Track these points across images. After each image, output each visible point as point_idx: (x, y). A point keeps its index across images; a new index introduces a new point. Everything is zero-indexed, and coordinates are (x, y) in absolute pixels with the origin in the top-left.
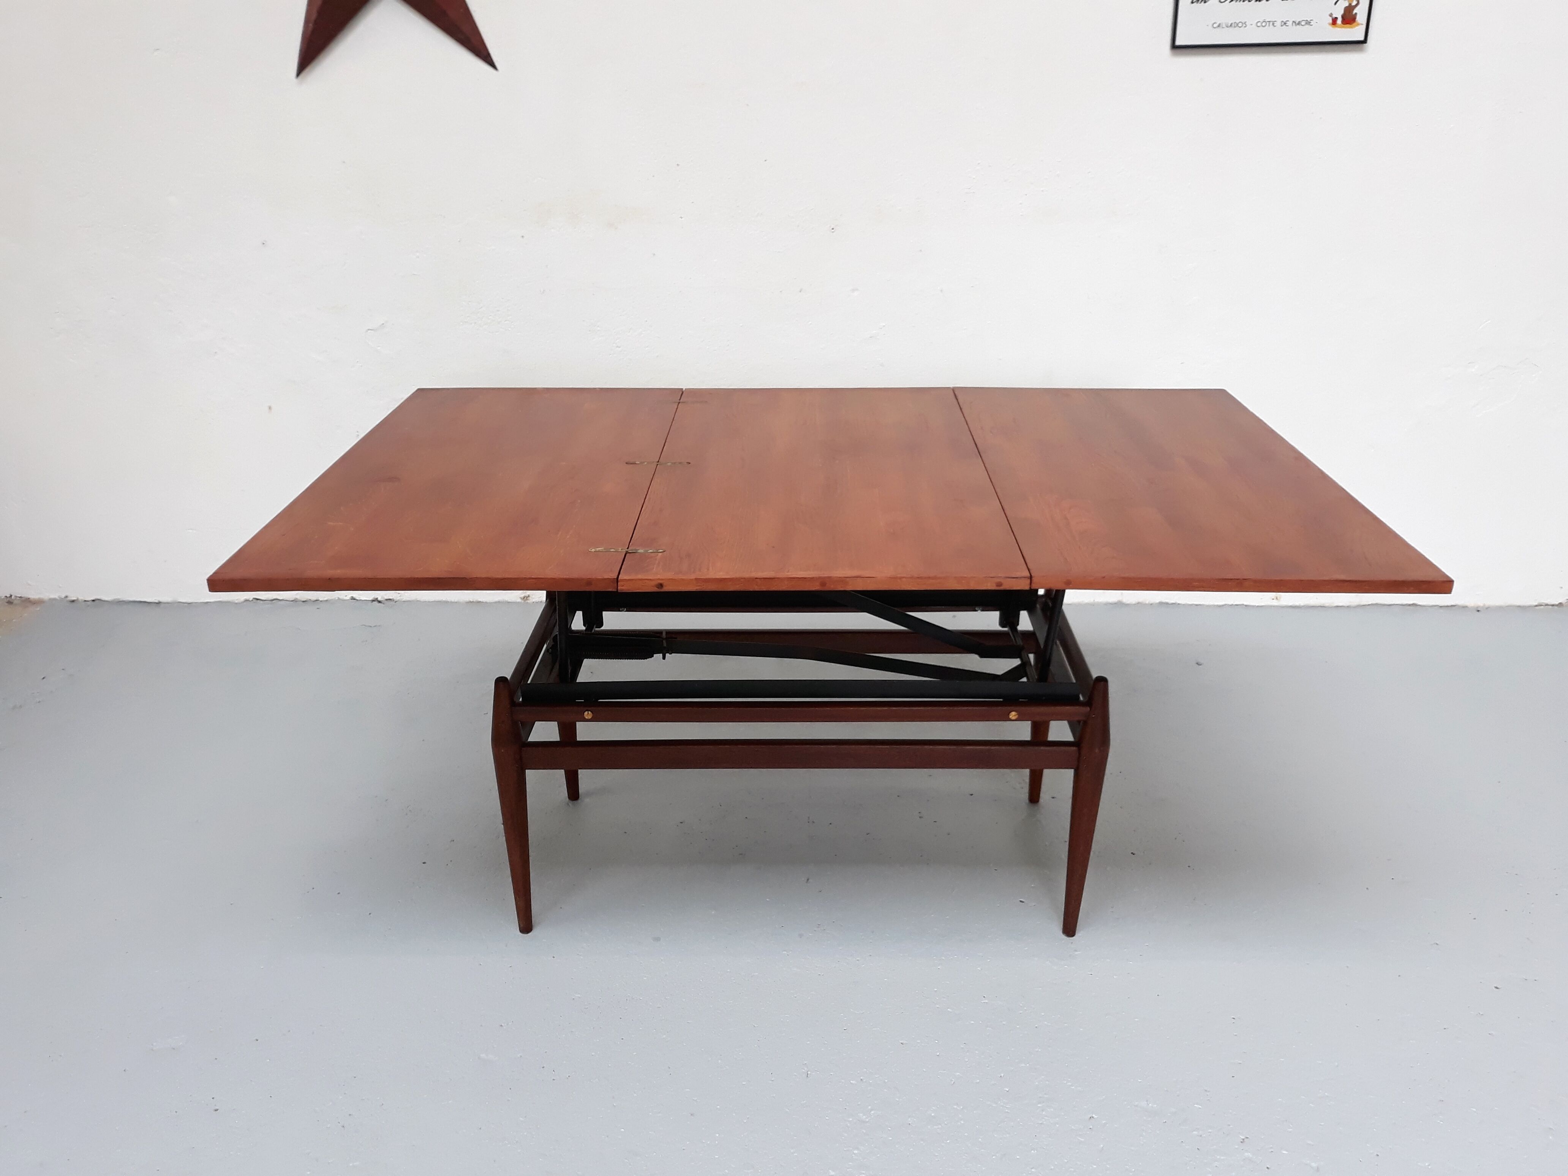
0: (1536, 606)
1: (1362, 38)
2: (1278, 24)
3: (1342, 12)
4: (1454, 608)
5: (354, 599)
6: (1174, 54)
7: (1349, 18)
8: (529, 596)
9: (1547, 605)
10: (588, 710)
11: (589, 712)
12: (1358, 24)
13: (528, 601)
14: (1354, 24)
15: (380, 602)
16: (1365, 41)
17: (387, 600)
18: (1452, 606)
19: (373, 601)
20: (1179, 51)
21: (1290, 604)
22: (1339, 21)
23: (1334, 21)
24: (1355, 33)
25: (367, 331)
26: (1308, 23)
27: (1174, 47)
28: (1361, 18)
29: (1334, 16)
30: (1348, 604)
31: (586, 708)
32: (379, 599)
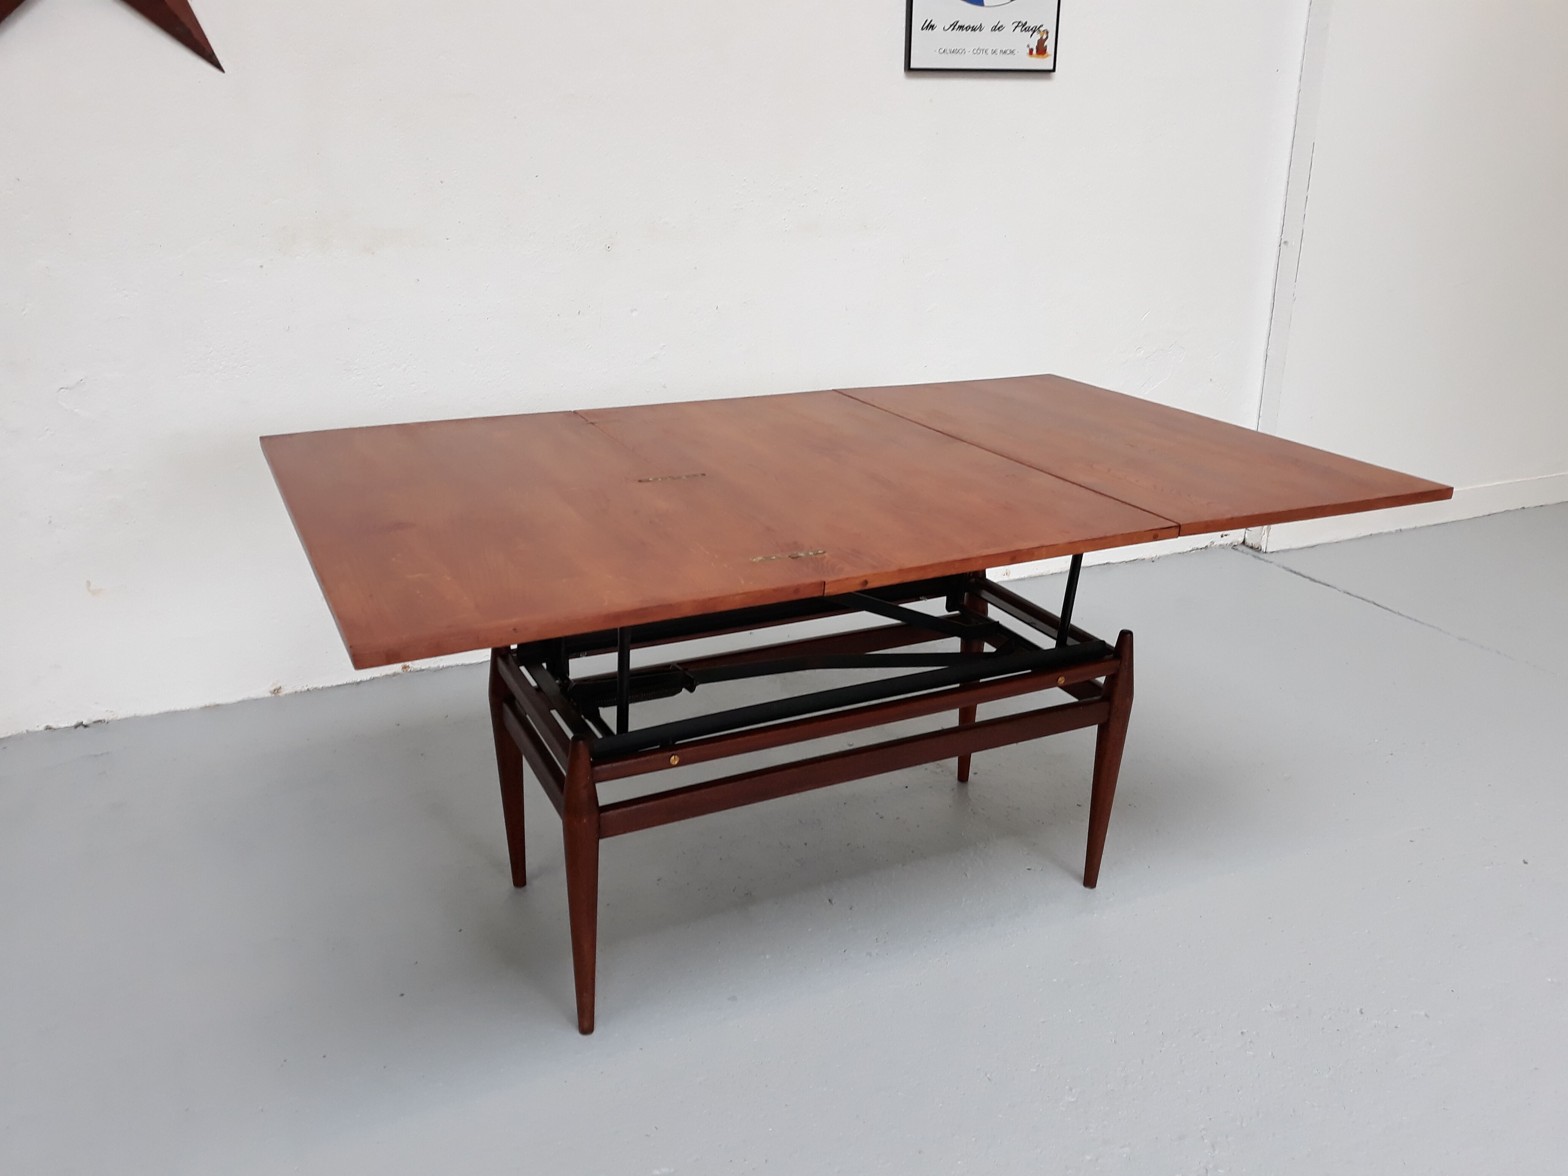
0: (1191, 551)
1: (1051, 68)
2: (989, 52)
3: (1036, 44)
4: (1135, 561)
5: (50, 728)
6: (908, 76)
7: (1041, 50)
8: (280, 688)
9: (1197, 549)
10: (675, 755)
11: (676, 757)
12: (1048, 56)
13: (280, 694)
14: (1046, 55)
15: (86, 726)
16: (1054, 70)
17: (95, 722)
18: (1134, 560)
19: (76, 727)
20: (912, 73)
21: (1017, 577)
22: (1035, 52)
23: (1031, 51)
24: (1045, 63)
25: (59, 391)
26: (1012, 52)
27: (908, 68)
28: (1050, 50)
29: (1031, 47)
30: (1060, 571)
31: (672, 752)
32: (84, 723)
